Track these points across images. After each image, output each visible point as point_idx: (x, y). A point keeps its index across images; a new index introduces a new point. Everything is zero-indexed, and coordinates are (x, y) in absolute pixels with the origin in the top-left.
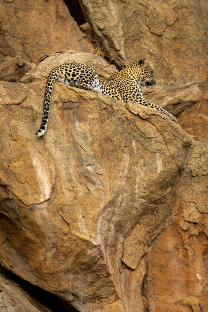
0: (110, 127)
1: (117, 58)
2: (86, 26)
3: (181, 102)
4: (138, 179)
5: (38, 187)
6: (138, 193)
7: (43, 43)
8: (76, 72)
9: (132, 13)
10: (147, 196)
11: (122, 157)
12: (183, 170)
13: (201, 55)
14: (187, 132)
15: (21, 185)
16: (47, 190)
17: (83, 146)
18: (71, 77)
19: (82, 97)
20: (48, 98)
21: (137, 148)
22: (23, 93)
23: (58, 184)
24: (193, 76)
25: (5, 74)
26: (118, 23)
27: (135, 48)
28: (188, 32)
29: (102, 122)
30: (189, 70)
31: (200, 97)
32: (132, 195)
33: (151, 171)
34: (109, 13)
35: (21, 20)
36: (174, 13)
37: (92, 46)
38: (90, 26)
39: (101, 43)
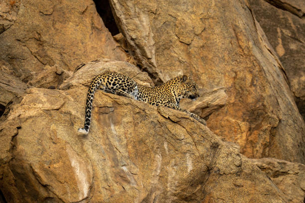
0: (143, 130)
1: (148, 66)
2: (119, 36)
3: (209, 106)
4: (169, 178)
5: (76, 186)
6: (170, 191)
7: (79, 52)
8: (117, 82)
9: (162, 24)
10: (178, 194)
11: (154, 157)
12: (212, 169)
13: (227, 62)
14: (215, 133)
15: (61, 185)
16: (85, 189)
17: (118, 148)
18: (112, 86)
19: (116, 102)
20: (89, 106)
21: (169, 149)
22: (62, 99)
23: (96, 183)
24: (220, 81)
25: (45, 82)
26: (149, 33)
27: (166, 56)
28: (215, 40)
29: (136, 125)
30: (216, 76)
31: (227, 101)
32: (165, 192)
33: (182, 170)
34: (141, 24)
35: (59, 31)
36: (201, 23)
37: (125, 55)
38: (123, 36)
39: (134, 51)
